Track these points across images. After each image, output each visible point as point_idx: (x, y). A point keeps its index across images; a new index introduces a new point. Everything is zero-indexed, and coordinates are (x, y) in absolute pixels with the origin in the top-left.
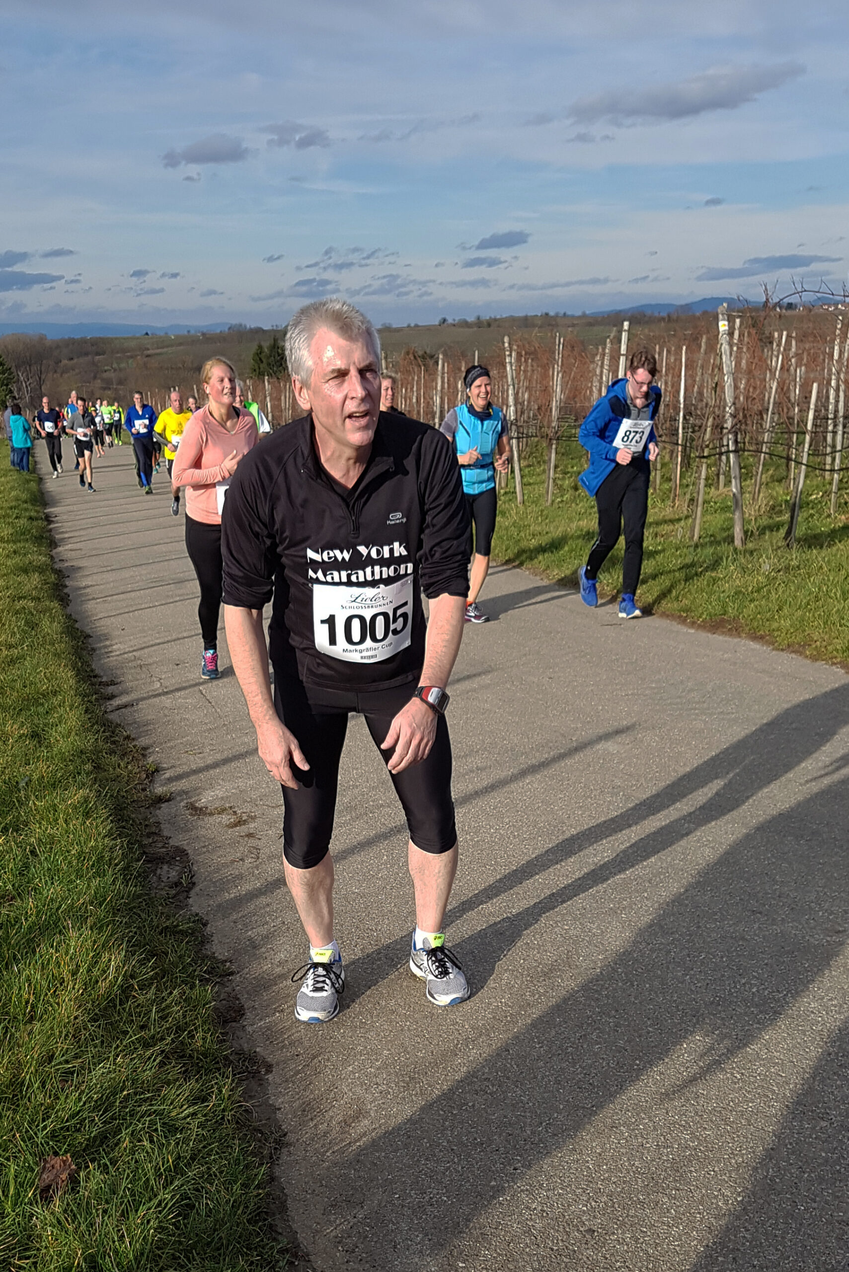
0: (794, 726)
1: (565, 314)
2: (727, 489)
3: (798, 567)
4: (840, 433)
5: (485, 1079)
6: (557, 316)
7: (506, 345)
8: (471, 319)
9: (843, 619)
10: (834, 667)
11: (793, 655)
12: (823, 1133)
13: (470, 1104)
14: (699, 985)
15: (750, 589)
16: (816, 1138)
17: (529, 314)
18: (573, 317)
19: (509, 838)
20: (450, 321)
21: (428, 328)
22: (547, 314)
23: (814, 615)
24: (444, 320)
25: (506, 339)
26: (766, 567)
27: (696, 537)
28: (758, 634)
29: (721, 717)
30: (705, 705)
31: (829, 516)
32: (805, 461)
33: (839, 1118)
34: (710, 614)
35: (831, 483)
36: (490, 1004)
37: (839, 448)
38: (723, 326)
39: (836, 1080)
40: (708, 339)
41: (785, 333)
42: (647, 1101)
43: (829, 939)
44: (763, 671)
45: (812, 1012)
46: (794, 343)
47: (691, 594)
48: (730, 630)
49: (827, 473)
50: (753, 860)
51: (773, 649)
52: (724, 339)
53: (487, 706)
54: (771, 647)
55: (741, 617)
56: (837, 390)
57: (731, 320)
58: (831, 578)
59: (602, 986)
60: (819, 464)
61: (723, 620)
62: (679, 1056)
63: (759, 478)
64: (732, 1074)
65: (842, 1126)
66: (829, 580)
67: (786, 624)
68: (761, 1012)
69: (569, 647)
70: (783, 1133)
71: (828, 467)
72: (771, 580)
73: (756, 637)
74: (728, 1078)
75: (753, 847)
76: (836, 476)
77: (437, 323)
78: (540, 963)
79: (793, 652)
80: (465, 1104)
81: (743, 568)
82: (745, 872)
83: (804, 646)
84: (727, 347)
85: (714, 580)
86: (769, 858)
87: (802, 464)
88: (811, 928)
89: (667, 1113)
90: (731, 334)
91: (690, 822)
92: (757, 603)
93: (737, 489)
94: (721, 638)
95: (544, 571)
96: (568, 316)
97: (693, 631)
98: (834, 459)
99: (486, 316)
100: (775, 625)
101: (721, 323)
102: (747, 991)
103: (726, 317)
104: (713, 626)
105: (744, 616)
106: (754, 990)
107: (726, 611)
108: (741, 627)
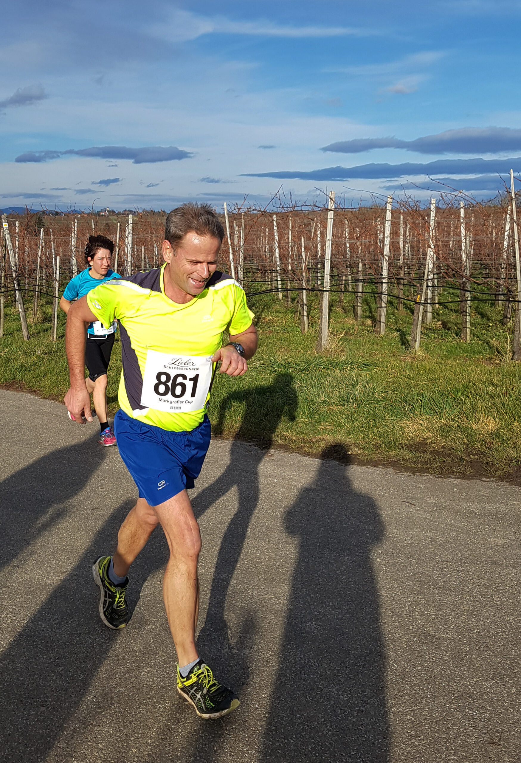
0: (49, 443)
3: (57, 351)
11: (52, 401)
12: (42, 716)
15: (29, 364)
16: (37, 721)
29: (7, 440)
32: (57, 296)
33: (52, 703)
34: (6, 379)
39: (53, 677)
48: (17, 388)
50: (17, 532)
51: (41, 398)
52: (6, 232)
57: (10, 222)
61: (13, 382)
63: (36, 303)
65: (54, 708)
67: (48, 383)
72: (40, 359)
73: (31, 391)
75: (18, 523)
79: (52, 399)
81: (26, 353)
84: (9, 236)
85: (9, 360)
87: (55, 297)
90: (11, 229)
92: (32, 372)
93: (22, 309)
94: (12, 392)
100: (42, 384)
101: (4, 224)
102: (4, 623)
103: (6, 221)
104: (7, 386)
105: (25, 380)
106: (9, 622)
107: (15, 377)
108: (23, 386)
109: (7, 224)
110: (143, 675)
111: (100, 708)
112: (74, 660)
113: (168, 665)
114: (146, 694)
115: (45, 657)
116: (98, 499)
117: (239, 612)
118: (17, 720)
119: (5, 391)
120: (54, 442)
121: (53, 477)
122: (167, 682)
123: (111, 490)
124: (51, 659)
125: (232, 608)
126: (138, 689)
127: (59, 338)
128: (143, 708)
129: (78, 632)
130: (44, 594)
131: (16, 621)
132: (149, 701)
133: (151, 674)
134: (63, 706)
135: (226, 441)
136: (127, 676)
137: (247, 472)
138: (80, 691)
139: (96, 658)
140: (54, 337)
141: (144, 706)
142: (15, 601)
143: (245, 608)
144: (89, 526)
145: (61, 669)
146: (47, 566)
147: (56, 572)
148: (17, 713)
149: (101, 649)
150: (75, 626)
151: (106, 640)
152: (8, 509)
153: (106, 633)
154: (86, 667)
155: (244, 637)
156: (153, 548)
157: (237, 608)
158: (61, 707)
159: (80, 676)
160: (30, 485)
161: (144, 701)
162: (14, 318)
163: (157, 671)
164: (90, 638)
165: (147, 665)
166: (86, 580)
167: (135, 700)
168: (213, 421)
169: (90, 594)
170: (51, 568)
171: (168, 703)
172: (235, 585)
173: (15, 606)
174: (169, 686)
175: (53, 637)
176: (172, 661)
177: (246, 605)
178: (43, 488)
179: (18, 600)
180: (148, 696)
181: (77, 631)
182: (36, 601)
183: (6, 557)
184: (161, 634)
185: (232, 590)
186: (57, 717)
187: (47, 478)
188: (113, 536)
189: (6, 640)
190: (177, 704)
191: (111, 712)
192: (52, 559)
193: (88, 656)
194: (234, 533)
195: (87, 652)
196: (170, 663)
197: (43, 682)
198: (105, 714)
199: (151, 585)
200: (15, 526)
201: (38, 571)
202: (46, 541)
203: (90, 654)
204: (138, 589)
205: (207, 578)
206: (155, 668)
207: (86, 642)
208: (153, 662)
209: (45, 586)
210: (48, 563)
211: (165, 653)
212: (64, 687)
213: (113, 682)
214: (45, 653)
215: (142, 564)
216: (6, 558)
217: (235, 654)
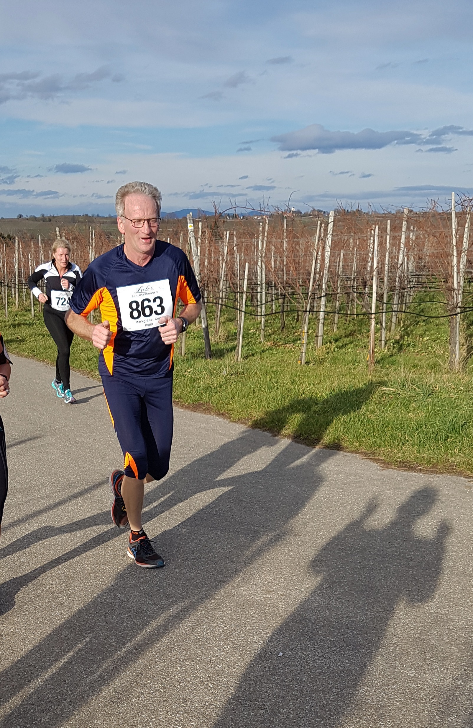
1: (98, 215)
2: (200, 325)
3: (243, 372)
4: (264, 293)
5: (49, 702)
6: (93, 216)
7: (58, 233)
8: (38, 216)
9: (269, 403)
10: (265, 432)
12: (262, 718)
13: (38, 720)
14: (188, 629)
15: (215, 385)
16: (257, 721)
17: (75, 215)
18: (103, 217)
19: (68, 541)
20: (24, 216)
21: (11, 221)
22: (87, 215)
23: (252, 401)
24: (21, 216)
25: (57, 229)
26: (224, 373)
27: (183, 353)
28: (221, 412)
30: (190, 455)
31: (260, 342)
32: (243, 310)
33: (270, 707)
34: (192, 400)
35: (261, 323)
36: (52, 652)
37: (264, 302)
38: (190, 226)
39: (269, 684)
40: (184, 234)
41: (228, 232)
42: (155, 707)
43: (264, 596)
44: (225, 434)
45: (255, 642)
46: (235, 239)
47: (180, 388)
48: (204, 410)
49: (259, 317)
51: (230, 422)
52: (191, 235)
53: (53, 457)
54: (229, 420)
55: (210, 402)
56: (261, 268)
57: (195, 222)
58: (262, 379)
59: (127, 634)
60: (254, 311)
61: (200, 404)
62: (175, 676)
63: (218, 319)
64: (207, 685)
65: (272, 712)
66: (261, 380)
67: (236, 406)
68: (225, 644)
69: (106, 420)
70: (237, 720)
71: (259, 314)
72: (227, 380)
73: (220, 414)
74: (205, 688)
76: (263, 319)
77: (16, 217)
78: (87, 622)
79: (242, 423)
80: (35, 720)
81: (211, 373)
82: (215, 557)
83: (248, 420)
84: (194, 240)
85: (194, 380)
86: (229, 548)
87: (242, 311)
88: (254, 590)
89: (167, 713)
90: (196, 231)
91: (182, 528)
92: (219, 394)
94: (199, 414)
95: (89, 373)
96: (100, 216)
97: (182, 410)
98: (261, 308)
99: (47, 215)
100: (230, 407)
101: (189, 225)
102: (216, 631)
103: (192, 221)
104: (194, 407)
105: (212, 402)
106: (221, 631)
107: (201, 398)
108: (210, 408)
109: (192, 225)
110: (361, 693)
111: (318, 717)
112: (289, 671)
113: (386, 687)
114: (365, 710)
115: (259, 665)
116: (299, 526)
117: (462, 646)
118: (238, 718)
119: (192, 412)
120: (248, 467)
121: (250, 500)
122: (387, 702)
123: (312, 518)
124: (265, 668)
125: (454, 642)
126: (356, 705)
127: (244, 358)
128: (363, 723)
129: (291, 647)
130: (252, 609)
131: (228, 631)
132: (368, 717)
133: (369, 693)
134: (281, 711)
135: (439, 476)
136: (344, 692)
137: (466, 510)
138: (297, 700)
139: (311, 672)
140: (238, 357)
141: (364, 722)
142: (225, 613)
143: (469, 644)
144: (292, 551)
145: (276, 678)
146: (253, 584)
147: (263, 590)
148: (237, 712)
149: (316, 665)
150: (287, 641)
151: (320, 657)
152: (208, 528)
153: (319, 651)
154: (301, 679)
155: (469, 670)
156: (362, 577)
157: (460, 643)
158: (279, 712)
159: (296, 686)
160: (227, 507)
161: (364, 717)
162: (195, 336)
163: (375, 691)
164: (303, 653)
165: (364, 684)
166: (294, 601)
167: (354, 714)
168: (425, 453)
169: (299, 614)
170: (257, 586)
171: (389, 722)
172: (457, 620)
173: (226, 617)
174: (389, 706)
175: (265, 648)
176: (390, 684)
177: (470, 641)
178: (241, 511)
179: (228, 612)
180: (368, 713)
181: (289, 646)
182: (245, 614)
183: (212, 572)
184: (377, 658)
185: (454, 625)
186: (276, 721)
187: (244, 501)
188: (318, 563)
189: (220, 647)
190: (399, 724)
191: (330, 722)
192: (257, 578)
193: (302, 670)
194: (452, 571)
195: (301, 666)
196: (389, 685)
197: (260, 688)
198: (324, 723)
199: (363, 612)
200: (217, 545)
201: (245, 588)
202: (249, 561)
203: (304, 667)
204: (349, 615)
205: (424, 611)
206: (373, 688)
207: (299, 657)
208: (371, 683)
209: (253, 602)
210: (254, 581)
211: (382, 675)
212: (280, 695)
213: (330, 696)
214: (258, 662)
215: (351, 591)
216: (211, 574)
217: (460, 686)
